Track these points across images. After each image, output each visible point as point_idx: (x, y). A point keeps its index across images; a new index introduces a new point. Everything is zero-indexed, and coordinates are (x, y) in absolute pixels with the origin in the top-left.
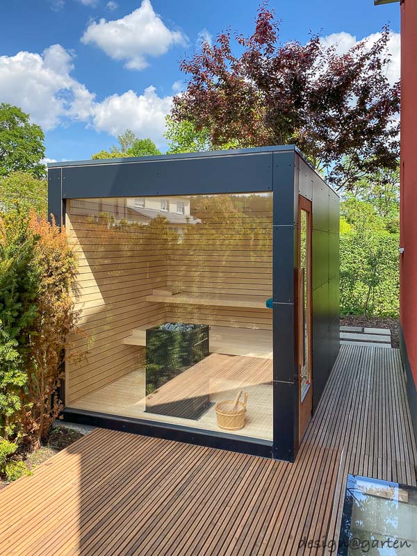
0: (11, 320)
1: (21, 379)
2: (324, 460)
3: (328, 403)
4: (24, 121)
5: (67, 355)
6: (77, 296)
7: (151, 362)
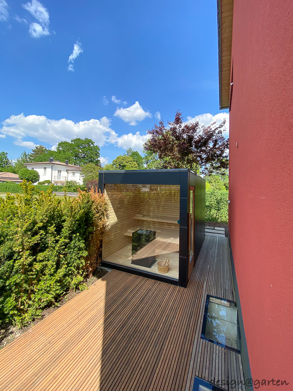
0: (82, 232)
1: (85, 254)
2: (198, 288)
3: (200, 261)
4: (93, 144)
5: (103, 241)
6: (108, 219)
7: (134, 242)
